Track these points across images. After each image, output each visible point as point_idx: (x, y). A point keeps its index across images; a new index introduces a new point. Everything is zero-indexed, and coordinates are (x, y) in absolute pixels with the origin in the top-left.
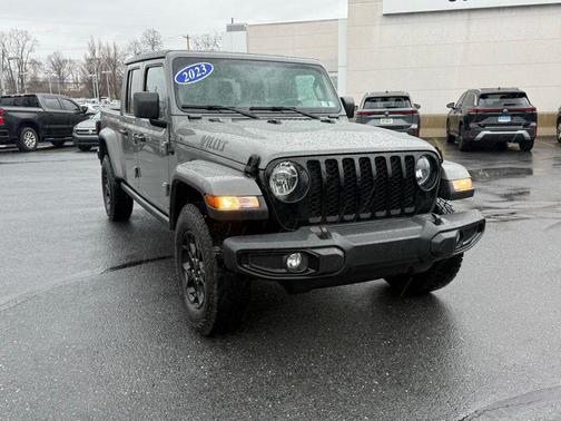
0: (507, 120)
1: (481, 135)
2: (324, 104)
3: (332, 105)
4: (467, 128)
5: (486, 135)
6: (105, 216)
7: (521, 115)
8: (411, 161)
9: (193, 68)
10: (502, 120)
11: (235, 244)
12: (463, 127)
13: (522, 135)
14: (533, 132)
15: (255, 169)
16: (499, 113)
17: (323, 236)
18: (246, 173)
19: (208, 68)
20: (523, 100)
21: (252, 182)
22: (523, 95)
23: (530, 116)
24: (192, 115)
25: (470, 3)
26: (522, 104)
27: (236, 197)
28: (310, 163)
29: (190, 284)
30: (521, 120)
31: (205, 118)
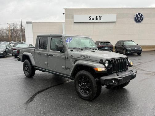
0: (107, 48)
2: (94, 47)
9: (69, 39)
10: (106, 48)
11: (104, 78)
22: (110, 42)
23: (112, 47)
24: (71, 50)
25: (94, 21)
26: (109, 44)
27: (101, 68)
28: (112, 60)
29: (81, 89)
30: (110, 48)
31: (74, 50)
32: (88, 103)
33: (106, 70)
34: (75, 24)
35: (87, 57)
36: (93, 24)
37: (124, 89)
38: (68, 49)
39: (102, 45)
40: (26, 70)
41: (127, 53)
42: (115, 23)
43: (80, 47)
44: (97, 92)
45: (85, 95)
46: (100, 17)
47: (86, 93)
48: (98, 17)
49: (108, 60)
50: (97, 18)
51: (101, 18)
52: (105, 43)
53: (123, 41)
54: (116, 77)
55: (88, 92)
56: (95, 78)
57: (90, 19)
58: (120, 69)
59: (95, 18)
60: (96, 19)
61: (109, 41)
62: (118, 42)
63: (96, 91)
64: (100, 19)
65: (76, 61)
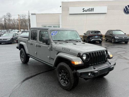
0: (97, 37)
1: (92, 40)
2: (78, 39)
4: (89, 39)
5: (93, 40)
6: (21, 62)
9: (54, 32)
10: (96, 37)
12: (88, 38)
13: (100, 40)
14: (102, 39)
17: (95, 69)
18: (78, 56)
19: (57, 32)
20: (100, 33)
21: (79, 58)
23: (101, 36)
24: (56, 42)
25: (87, 12)
26: (100, 34)
27: (78, 62)
29: (62, 79)
30: (100, 37)
31: (58, 43)
32: (66, 92)
33: (83, 63)
34: (70, 15)
35: (67, 50)
36: (86, 15)
38: (52, 41)
39: (93, 34)
40: (22, 57)
41: (115, 41)
42: (105, 14)
43: (64, 39)
45: (64, 85)
46: (92, 9)
47: (65, 83)
48: (91, 9)
49: (86, 54)
50: (90, 9)
51: (93, 10)
52: (95, 32)
53: (112, 31)
54: (93, 70)
55: (67, 83)
57: (84, 11)
58: (99, 62)
59: (88, 10)
60: (89, 10)
61: (99, 31)
62: (108, 31)
63: (73, 83)
64: (92, 10)
65: (58, 53)
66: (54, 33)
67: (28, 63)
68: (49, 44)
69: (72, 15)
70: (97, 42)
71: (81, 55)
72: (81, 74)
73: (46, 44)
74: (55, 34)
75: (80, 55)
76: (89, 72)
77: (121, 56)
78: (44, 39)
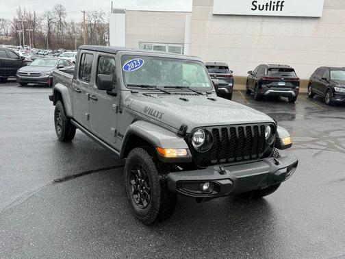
0: (283, 84)
1: (268, 92)
2: (204, 85)
3: (208, 85)
4: (260, 87)
5: (270, 92)
6: (56, 137)
7: (291, 82)
8: (263, 128)
9: (132, 62)
10: (280, 84)
11: (175, 177)
12: (258, 86)
13: (291, 93)
14: (297, 92)
15: (184, 133)
16: (279, 80)
17: (222, 173)
18: (179, 135)
19: (141, 62)
20: (292, 73)
22: (292, 70)
23: (295, 83)
24: (133, 91)
25: (264, 13)
26: (292, 75)
28: (214, 130)
29: (136, 192)
30: (290, 85)
31: (140, 93)
32: (142, 228)
33: (190, 155)
34: (216, 18)
35: (156, 115)
36: (260, 19)
37: (264, 200)
38: (124, 87)
39: (273, 74)
40: (59, 125)
41: (333, 99)
42: (317, 21)
44: (161, 207)
45: (138, 208)
46: (280, 4)
47: (142, 204)
48: (276, 4)
50: (273, 4)
51: (282, 6)
52: (281, 70)
53: (330, 69)
55: (145, 204)
56: (159, 173)
57: (254, 8)
58: (242, 155)
59: (267, 5)
60: (269, 7)
61: (292, 66)
62: (319, 71)
63: (158, 205)
64: (279, 8)
66: (132, 65)
67: (74, 142)
68: (115, 95)
69: (219, 18)
70: (282, 98)
71: (189, 131)
72: (181, 184)
73: (108, 93)
74: (134, 68)
75: (185, 132)
76: (204, 182)
77: (338, 143)
78: (102, 80)
